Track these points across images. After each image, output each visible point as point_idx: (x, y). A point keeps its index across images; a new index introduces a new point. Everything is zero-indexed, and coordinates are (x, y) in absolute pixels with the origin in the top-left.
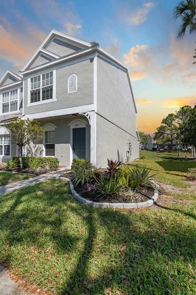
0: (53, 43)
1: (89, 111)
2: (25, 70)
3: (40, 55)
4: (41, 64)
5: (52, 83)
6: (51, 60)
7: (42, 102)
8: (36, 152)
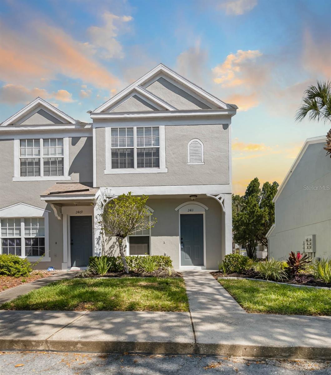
0: (157, 84)
1: (223, 194)
2: (101, 112)
3: (133, 94)
4: (136, 110)
5: (158, 144)
6: (156, 110)
7: (136, 170)
8: (112, 249)
